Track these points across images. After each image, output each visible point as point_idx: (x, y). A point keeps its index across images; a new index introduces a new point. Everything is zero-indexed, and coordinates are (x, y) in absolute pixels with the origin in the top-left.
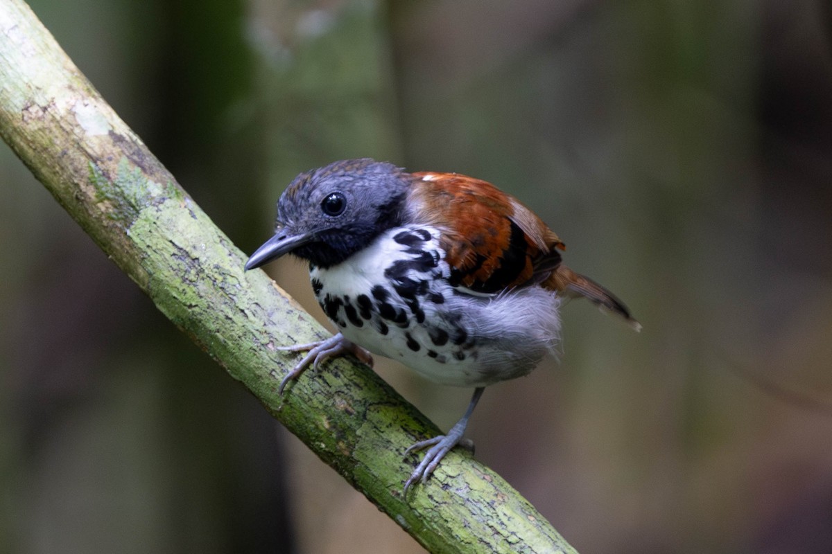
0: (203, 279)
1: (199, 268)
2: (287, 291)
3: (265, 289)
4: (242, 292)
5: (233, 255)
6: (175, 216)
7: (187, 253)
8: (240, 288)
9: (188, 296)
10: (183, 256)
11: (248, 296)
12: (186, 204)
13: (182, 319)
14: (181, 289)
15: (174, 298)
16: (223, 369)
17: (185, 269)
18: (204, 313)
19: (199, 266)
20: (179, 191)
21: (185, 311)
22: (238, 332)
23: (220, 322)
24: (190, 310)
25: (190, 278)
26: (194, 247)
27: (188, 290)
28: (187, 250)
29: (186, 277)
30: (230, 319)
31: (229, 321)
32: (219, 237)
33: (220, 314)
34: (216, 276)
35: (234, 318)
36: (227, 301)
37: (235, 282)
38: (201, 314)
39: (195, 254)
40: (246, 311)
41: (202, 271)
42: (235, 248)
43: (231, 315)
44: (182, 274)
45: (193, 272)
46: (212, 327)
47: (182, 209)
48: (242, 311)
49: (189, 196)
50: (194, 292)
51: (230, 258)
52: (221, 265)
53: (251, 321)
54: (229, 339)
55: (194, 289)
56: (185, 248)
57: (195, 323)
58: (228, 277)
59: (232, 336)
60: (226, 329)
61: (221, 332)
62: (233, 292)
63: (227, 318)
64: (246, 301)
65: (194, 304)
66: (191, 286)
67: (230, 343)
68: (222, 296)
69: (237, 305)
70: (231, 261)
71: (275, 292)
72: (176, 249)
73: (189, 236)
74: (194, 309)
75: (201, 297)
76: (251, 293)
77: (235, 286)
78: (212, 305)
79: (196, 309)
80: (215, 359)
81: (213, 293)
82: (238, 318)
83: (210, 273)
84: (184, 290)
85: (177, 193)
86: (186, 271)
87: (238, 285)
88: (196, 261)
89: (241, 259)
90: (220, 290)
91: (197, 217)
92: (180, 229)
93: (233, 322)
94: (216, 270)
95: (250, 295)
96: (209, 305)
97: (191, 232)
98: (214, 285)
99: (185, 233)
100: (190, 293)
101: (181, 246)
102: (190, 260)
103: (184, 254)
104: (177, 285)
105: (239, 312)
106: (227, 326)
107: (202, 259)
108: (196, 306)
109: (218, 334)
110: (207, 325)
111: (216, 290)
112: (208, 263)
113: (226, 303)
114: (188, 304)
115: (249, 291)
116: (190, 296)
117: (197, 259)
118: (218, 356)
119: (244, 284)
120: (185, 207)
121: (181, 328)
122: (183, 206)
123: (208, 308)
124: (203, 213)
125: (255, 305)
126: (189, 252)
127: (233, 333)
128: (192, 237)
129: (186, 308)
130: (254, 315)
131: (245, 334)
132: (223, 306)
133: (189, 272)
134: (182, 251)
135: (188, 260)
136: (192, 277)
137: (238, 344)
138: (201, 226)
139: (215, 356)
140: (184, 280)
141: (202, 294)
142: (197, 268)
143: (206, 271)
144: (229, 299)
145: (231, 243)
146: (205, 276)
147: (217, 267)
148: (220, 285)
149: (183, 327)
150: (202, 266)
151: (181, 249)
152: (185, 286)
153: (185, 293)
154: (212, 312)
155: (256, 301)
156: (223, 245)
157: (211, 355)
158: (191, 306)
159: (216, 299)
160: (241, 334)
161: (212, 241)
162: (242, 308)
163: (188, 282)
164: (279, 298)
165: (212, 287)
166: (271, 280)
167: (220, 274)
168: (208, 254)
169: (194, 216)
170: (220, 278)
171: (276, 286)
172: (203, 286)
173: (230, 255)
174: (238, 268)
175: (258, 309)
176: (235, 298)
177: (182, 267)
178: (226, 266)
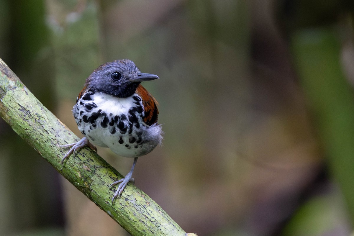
0: (31, 119)
1: (29, 114)
2: (64, 123)
3: (55, 123)
4: (46, 124)
5: (43, 109)
6: (20, 94)
7: (25, 108)
8: (45, 122)
9: (25, 125)
10: (23, 110)
11: (49, 125)
12: (24, 89)
13: (23, 135)
14: (22, 123)
15: (20, 126)
16: (39, 154)
17: (24, 115)
18: (31, 132)
19: (30, 113)
20: (22, 84)
21: (24, 131)
22: (45, 140)
23: (38, 135)
24: (26, 131)
25: (26, 119)
26: (28, 106)
27: (25, 123)
28: (25, 107)
29: (25, 118)
30: (42, 134)
31: (41, 135)
32: (37, 102)
33: (38, 132)
34: (36, 117)
35: (43, 134)
36: (40, 127)
37: (44, 120)
38: (30, 132)
39: (28, 109)
40: (48, 131)
41: (31, 115)
42: (44, 106)
43: (42, 133)
44: (23, 117)
45: (27, 116)
46: (35, 137)
47: (23, 91)
48: (47, 131)
49: (25, 86)
50: (28, 124)
51: (42, 110)
52: (38, 113)
53: (50, 135)
54: (41, 142)
55: (28, 123)
56: (24, 107)
57: (28, 136)
58: (41, 118)
59: (42, 141)
60: (40, 138)
61: (38, 140)
62: (43, 124)
63: (41, 134)
64: (48, 127)
65: (27, 128)
66: (27, 121)
67: (42, 144)
68: (38, 125)
69: (44, 129)
70: (42, 111)
71: (59, 124)
72: (20, 107)
73: (25, 102)
74: (27, 130)
75: (30, 126)
76: (50, 124)
77: (44, 121)
78: (34, 129)
79: (29, 131)
80: (36, 150)
81: (35, 124)
82: (45, 134)
83: (34, 116)
84: (24, 123)
85: (21, 85)
86: (24, 116)
87: (45, 121)
88: (28, 112)
89: (46, 111)
90: (38, 123)
91: (29, 94)
92: (22, 99)
93: (43, 135)
94: (36, 115)
95: (50, 125)
96: (33, 129)
97: (26, 100)
98: (35, 121)
99: (24, 101)
100: (26, 124)
101: (22, 106)
102: (26, 111)
103: (24, 109)
104: (21, 121)
105: (45, 131)
106: (41, 137)
107: (31, 111)
108: (28, 129)
109: (37, 140)
110: (33, 137)
111: (36, 123)
112: (33, 112)
113: (40, 128)
114: (25, 128)
115: (49, 123)
116: (26, 126)
117: (29, 111)
118: (37, 149)
119: (47, 121)
120: (24, 90)
121: (23, 138)
122: (23, 90)
123: (33, 130)
124: (31, 93)
125: (51, 129)
126: (26, 108)
127: (43, 140)
128: (26, 102)
129: (24, 130)
130: (51, 133)
131: (47, 140)
132: (39, 129)
133: (26, 116)
134: (23, 108)
135: (25, 111)
136: (27, 118)
137: (45, 144)
138: (30, 98)
139: (36, 149)
140: (24, 119)
141: (31, 125)
142: (29, 115)
143: (32, 116)
144: (42, 126)
145: (42, 104)
146: (32, 118)
147: (37, 114)
148: (38, 121)
149: (23, 137)
150: (31, 114)
151: (22, 107)
152: (24, 122)
153: (24, 124)
154: (35, 131)
155: (52, 127)
156: (39, 105)
157: (34, 148)
158: (26, 129)
159: (36, 126)
160: (46, 140)
161: (34, 104)
162: (46, 130)
163: (25, 120)
164: (61, 126)
165: (35, 122)
166: (58, 119)
167: (38, 117)
168: (33, 109)
169: (27, 94)
170: (38, 118)
171: (60, 121)
172: (31, 122)
173: (42, 109)
174: (45, 114)
175: (53, 130)
176: (43, 126)
177: (23, 114)
178: (40, 113)
